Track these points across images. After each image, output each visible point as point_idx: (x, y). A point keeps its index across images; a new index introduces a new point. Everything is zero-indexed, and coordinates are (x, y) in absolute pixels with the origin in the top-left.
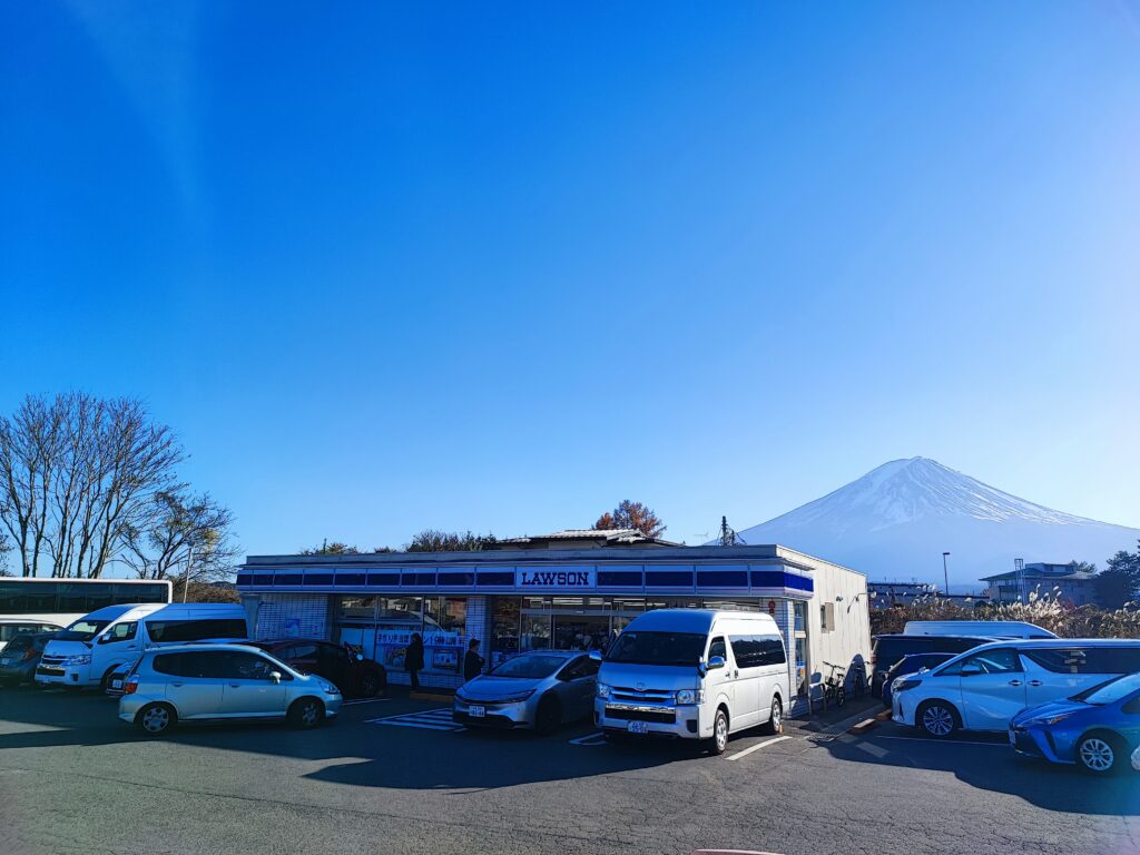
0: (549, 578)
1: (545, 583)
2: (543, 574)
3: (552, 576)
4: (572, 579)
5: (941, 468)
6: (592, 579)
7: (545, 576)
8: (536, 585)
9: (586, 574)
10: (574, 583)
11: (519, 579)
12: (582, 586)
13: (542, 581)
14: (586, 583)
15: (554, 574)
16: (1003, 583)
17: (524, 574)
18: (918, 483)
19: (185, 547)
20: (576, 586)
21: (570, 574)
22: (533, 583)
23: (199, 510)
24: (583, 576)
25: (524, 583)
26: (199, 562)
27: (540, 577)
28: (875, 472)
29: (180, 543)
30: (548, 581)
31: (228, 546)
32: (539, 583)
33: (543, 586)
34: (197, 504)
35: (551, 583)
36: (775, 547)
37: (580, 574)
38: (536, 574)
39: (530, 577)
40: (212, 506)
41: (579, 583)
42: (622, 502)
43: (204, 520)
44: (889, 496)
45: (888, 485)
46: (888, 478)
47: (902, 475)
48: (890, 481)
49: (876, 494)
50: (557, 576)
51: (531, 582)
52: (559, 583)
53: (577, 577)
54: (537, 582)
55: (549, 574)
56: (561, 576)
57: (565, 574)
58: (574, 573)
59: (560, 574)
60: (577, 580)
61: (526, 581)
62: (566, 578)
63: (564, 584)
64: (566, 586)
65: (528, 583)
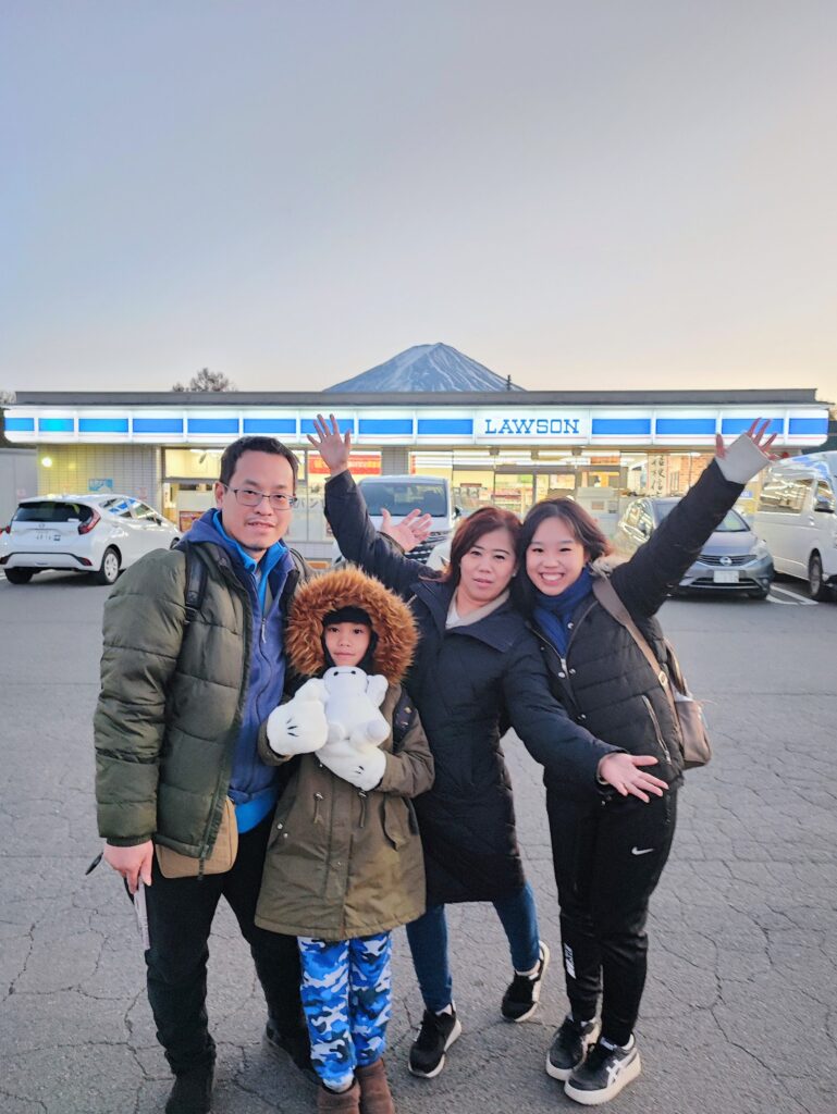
0: (523, 426)
1: (519, 432)
2: (515, 421)
3: (528, 423)
4: (556, 426)
5: (458, 354)
7: (519, 423)
8: (506, 434)
9: (576, 421)
10: (559, 432)
11: (480, 427)
13: (514, 429)
14: (575, 431)
15: (532, 421)
17: (488, 421)
18: (439, 370)
20: (562, 434)
22: (501, 432)
25: (487, 432)
27: (511, 424)
28: (401, 356)
30: (523, 429)
33: (515, 435)
36: (814, 391)
37: (567, 421)
38: (506, 421)
39: (497, 425)
41: (567, 432)
42: (201, 370)
44: (412, 381)
45: (411, 369)
46: (412, 362)
47: (424, 360)
48: (414, 365)
49: (401, 377)
50: (535, 423)
51: (499, 429)
52: (538, 432)
53: (564, 424)
54: (506, 431)
55: (523, 421)
56: (540, 423)
57: (546, 421)
58: (560, 421)
59: (539, 421)
60: (564, 429)
61: (491, 430)
62: (549, 425)
63: (546, 432)
64: (549, 434)
65: (494, 432)
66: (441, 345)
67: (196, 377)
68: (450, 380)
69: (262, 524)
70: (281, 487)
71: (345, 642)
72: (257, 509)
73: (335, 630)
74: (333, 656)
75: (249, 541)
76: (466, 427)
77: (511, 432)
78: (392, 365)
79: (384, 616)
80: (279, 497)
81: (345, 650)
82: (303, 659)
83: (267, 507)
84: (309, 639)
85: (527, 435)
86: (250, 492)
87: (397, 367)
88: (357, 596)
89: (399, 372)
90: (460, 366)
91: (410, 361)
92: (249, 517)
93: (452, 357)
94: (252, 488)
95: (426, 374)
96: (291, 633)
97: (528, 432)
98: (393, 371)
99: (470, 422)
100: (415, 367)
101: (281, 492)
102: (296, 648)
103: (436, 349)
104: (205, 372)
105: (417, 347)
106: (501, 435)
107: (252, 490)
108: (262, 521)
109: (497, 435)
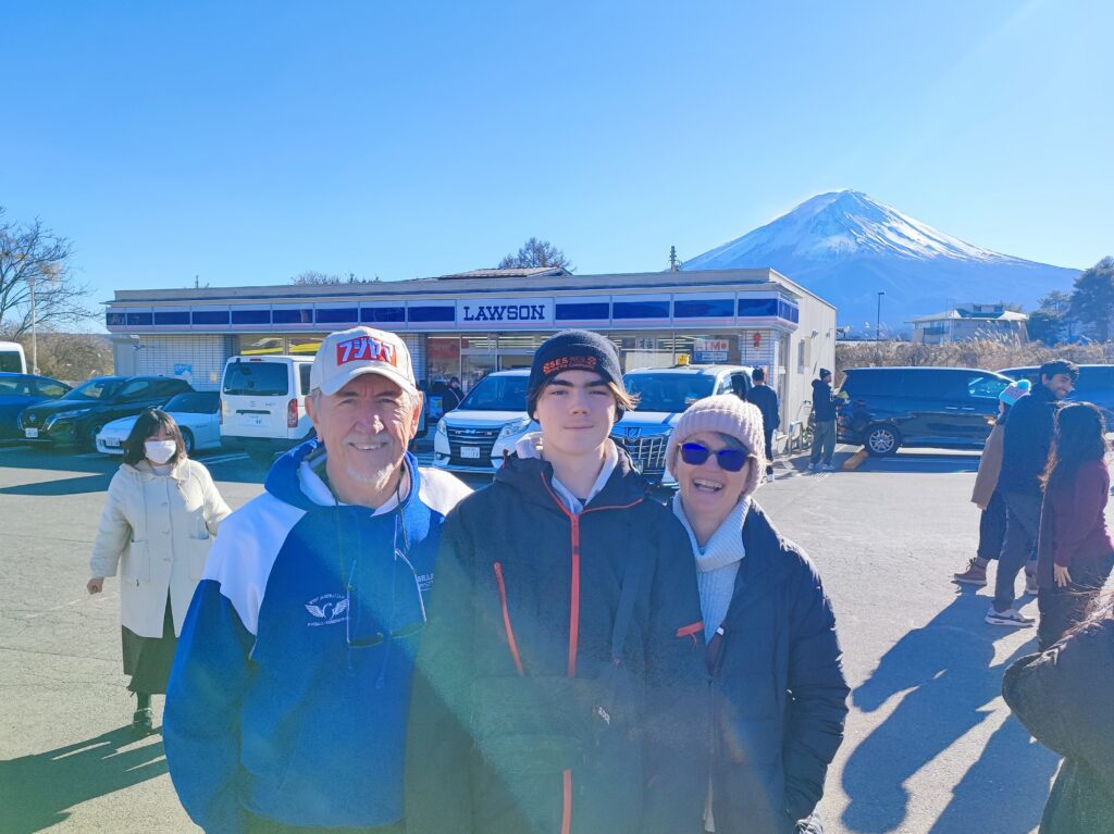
0: (496, 313)
1: (493, 318)
2: (489, 308)
3: (500, 310)
4: (524, 313)
6: (549, 312)
7: (493, 311)
8: (482, 321)
9: (542, 307)
10: (527, 318)
11: (460, 314)
12: (537, 320)
13: (488, 316)
14: (541, 317)
16: (928, 326)
17: (467, 308)
19: (21, 285)
20: (530, 321)
21: (521, 307)
22: (478, 319)
23: (32, 240)
24: (539, 309)
25: (466, 319)
26: (43, 304)
27: (486, 311)
29: (13, 282)
30: (496, 316)
31: (75, 284)
32: (485, 319)
33: (489, 321)
34: (26, 231)
35: (500, 318)
37: (534, 307)
38: (481, 308)
39: (474, 312)
40: (48, 234)
41: (534, 318)
42: (528, 241)
43: (39, 251)
45: (814, 221)
46: (815, 213)
50: (506, 310)
51: (475, 317)
52: (509, 318)
53: (531, 310)
54: (482, 317)
55: (496, 308)
56: (511, 310)
57: (516, 307)
58: (527, 307)
59: (509, 307)
60: (531, 316)
61: (469, 316)
62: (518, 311)
63: (516, 318)
64: (518, 321)
65: (472, 319)
67: (523, 248)
104: (533, 241)
106: (477, 322)
109: (474, 322)
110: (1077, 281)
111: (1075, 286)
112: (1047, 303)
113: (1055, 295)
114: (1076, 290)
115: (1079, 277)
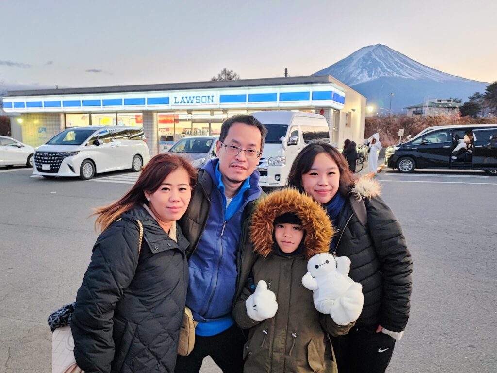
1: (188, 103)
2: (186, 97)
3: (192, 98)
4: (204, 99)
5: (390, 50)
7: (188, 98)
8: (183, 104)
9: (213, 96)
11: (172, 101)
12: (211, 103)
13: (186, 101)
14: (213, 102)
15: (194, 97)
16: (415, 110)
17: (176, 98)
20: (207, 103)
21: (203, 97)
22: (181, 103)
24: (211, 97)
25: (175, 103)
27: (185, 99)
28: (355, 53)
30: (190, 101)
33: (186, 104)
37: (209, 97)
38: (183, 98)
39: (179, 99)
41: (208, 102)
42: (222, 70)
44: (361, 67)
45: (361, 60)
46: (362, 56)
47: (369, 55)
48: (363, 58)
49: (354, 65)
50: (195, 98)
51: (180, 102)
52: (196, 102)
53: (207, 98)
54: (183, 102)
55: (190, 97)
56: (198, 98)
57: (199, 97)
58: (205, 96)
59: (197, 97)
60: (207, 101)
61: (177, 102)
62: (201, 99)
63: (199, 102)
64: (201, 103)
65: (178, 103)
66: (379, 45)
67: (220, 73)
68: (384, 65)
69: (239, 167)
70: (252, 145)
71: (288, 235)
72: (237, 157)
73: (282, 227)
74: (280, 244)
75: (231, 176)
76: (166, 101)
77: (185, 103)
78: (350, 58)
79: (311, 220)
80: (251, 151)
81: (287, 240)
82: (261, 246)
83: (243, 156)
84: (265, 234)
85: (192, 104)
86: (234, 147)
87: (353, 60)
88: (292, 205)
89: (355, 61)
90: (390, 56)
91: (361, 56)
92: (232, 162)
93: (386, 52)
94: (235, 145)
95: (369, 62)
96: (254, 230)
97: (192, 102)
98: (351, 63)
99: (168, 98)
100: (364, 59)
101: (253, 148)
102: (257, 239)
103: (377, 48)
104: (225, 70)
105: (365, 47)
106: (181, 104)
107: (235, 146)
108: (240, 165)
109: (179, 104)
110: (488, 87)
111: (487, 90)
112: (472, 98)
113: (477, 94)
114: (487, 92)
115: (488, 86)
